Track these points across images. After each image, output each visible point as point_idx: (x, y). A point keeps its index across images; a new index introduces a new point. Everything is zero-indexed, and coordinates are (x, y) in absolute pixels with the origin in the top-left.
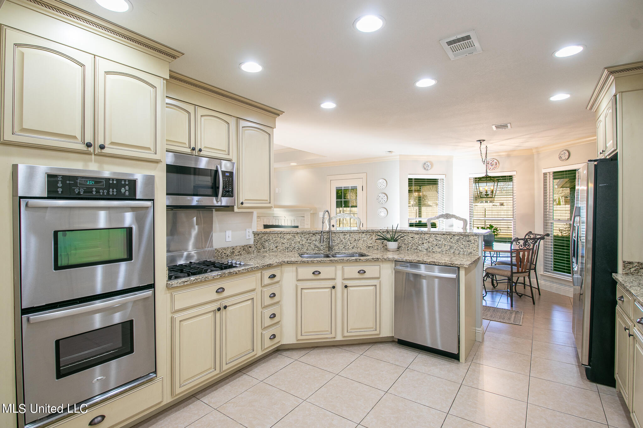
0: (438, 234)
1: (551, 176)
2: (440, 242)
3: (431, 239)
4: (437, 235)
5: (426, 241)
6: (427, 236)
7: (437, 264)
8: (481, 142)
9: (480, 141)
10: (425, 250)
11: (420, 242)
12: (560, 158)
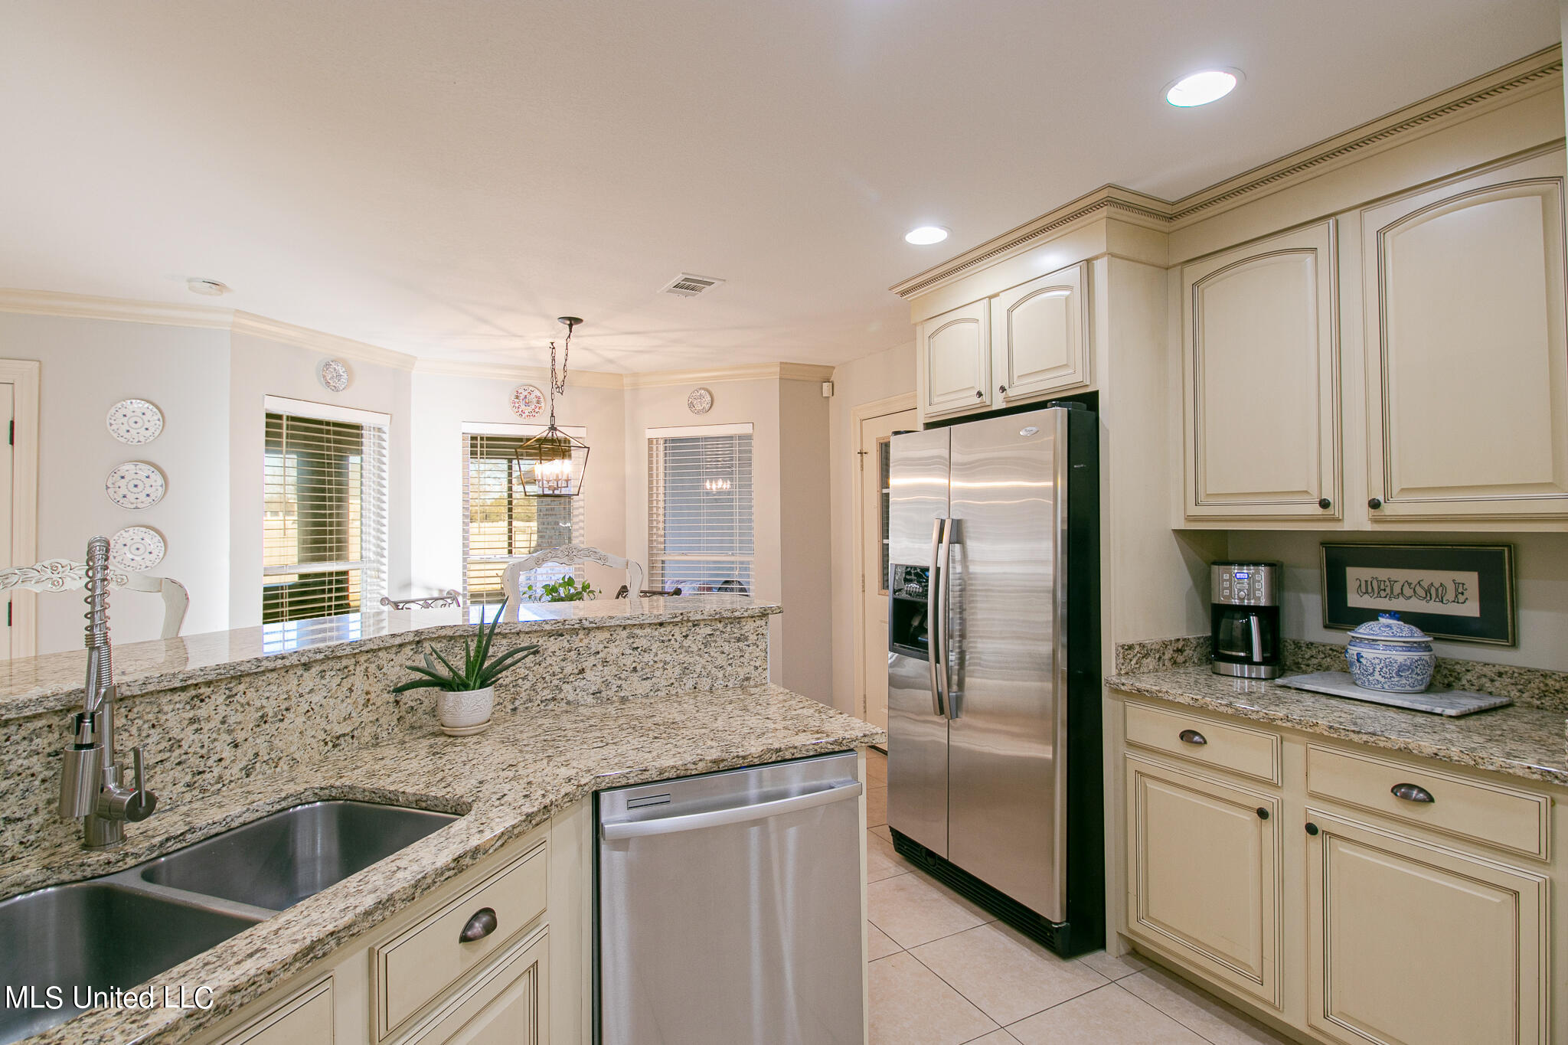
0: (641, 626)
2: (647, 657)
3: (614, 650)
4: (638, 632)
5: (592, 660)
6: (596, 640)
8: (571, 326)
9: (570, 319)
10: (590, 700)
11: (568, 670)
12: (691, 405)
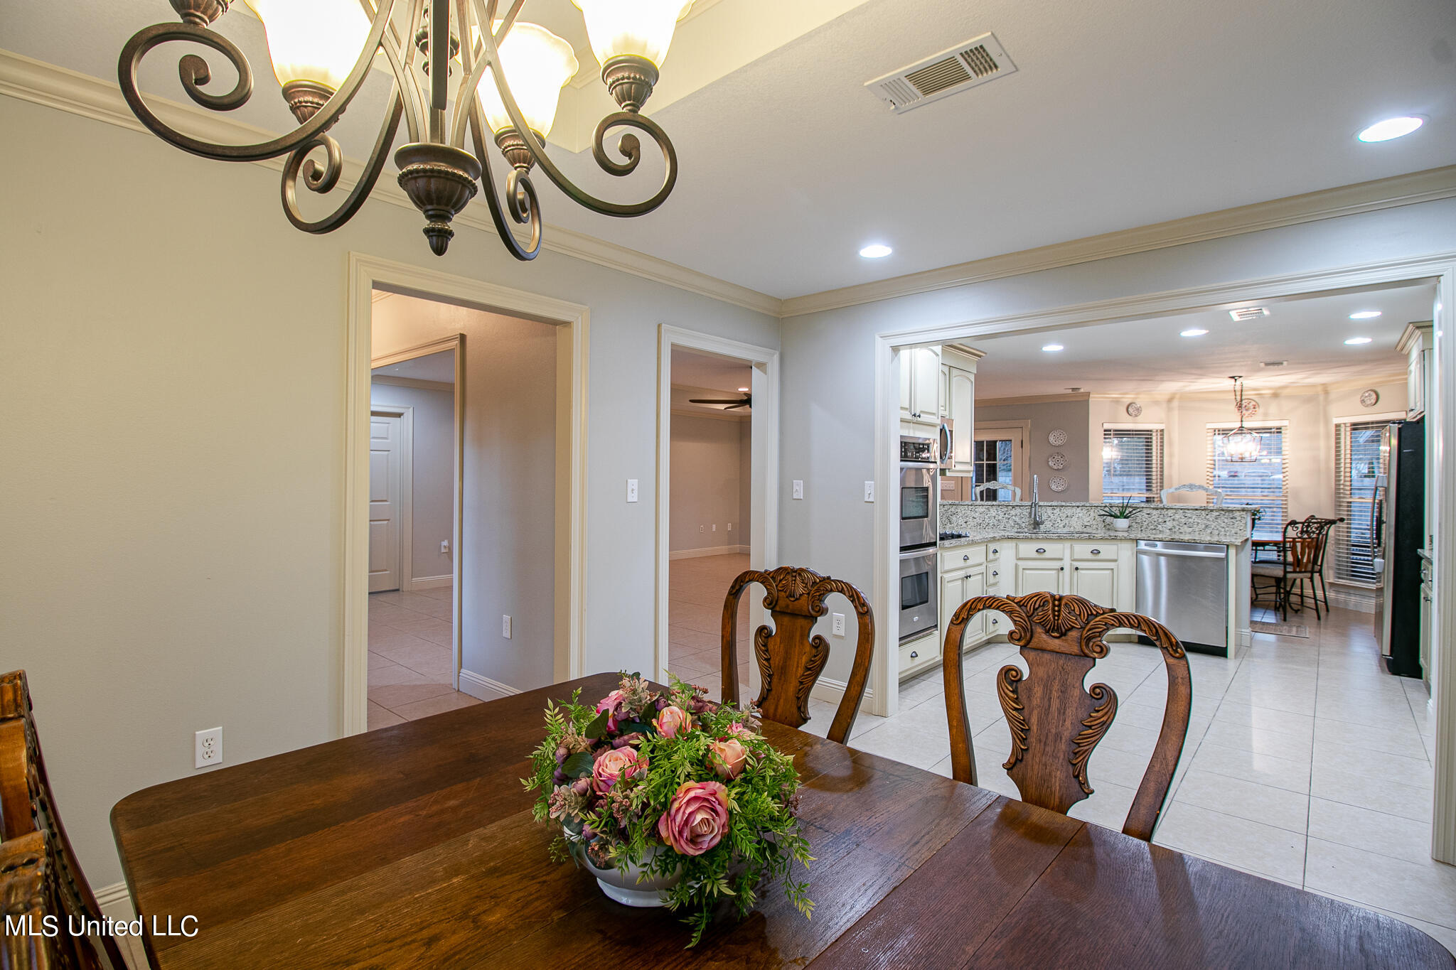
0: (1188, 509)
1: (1348, 429)
2: (1190, 520)
3: (1177, 516)
4: (1186, 511)
5: (1169, 519)
6: (1170, 512)
7: (1198, 542)
8: (1236, 380)
9: (1233, 377)
10: (1168, 531)
11: (1160, 521)
12: (1363, 401)
